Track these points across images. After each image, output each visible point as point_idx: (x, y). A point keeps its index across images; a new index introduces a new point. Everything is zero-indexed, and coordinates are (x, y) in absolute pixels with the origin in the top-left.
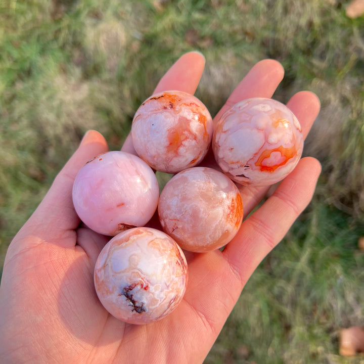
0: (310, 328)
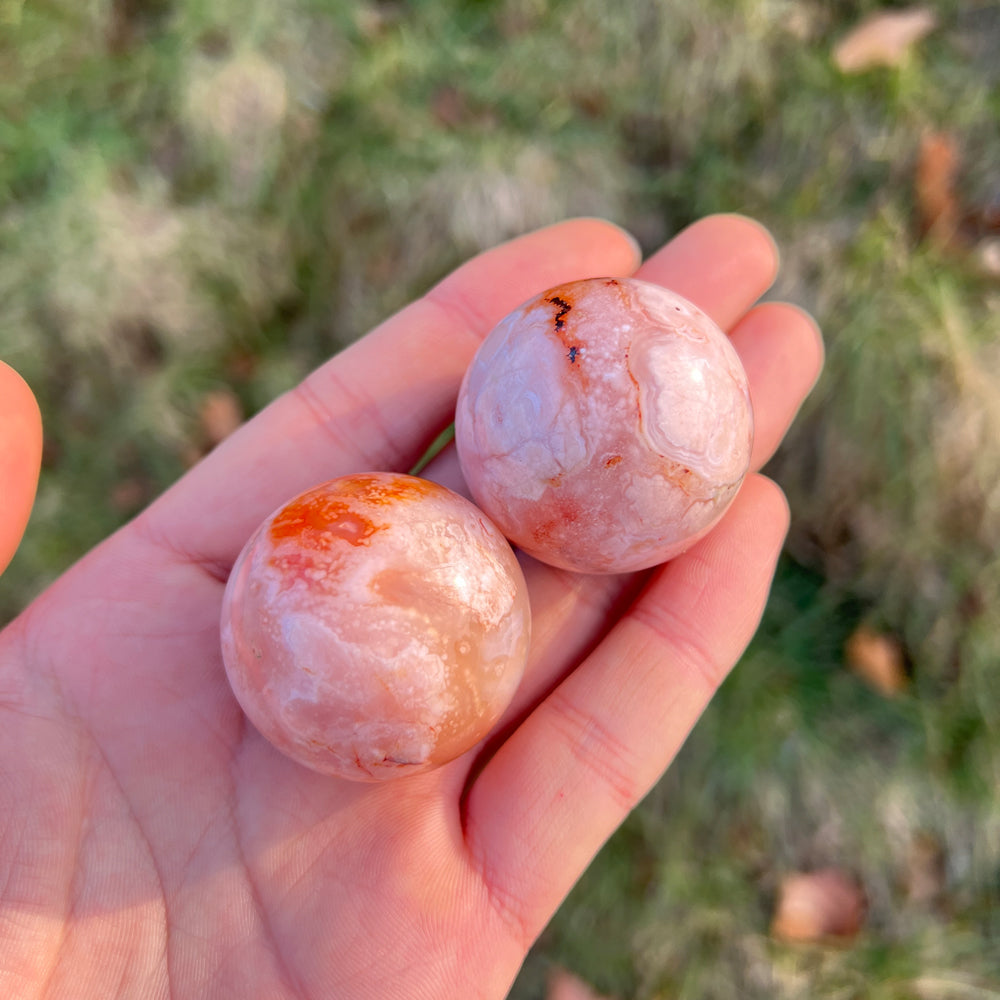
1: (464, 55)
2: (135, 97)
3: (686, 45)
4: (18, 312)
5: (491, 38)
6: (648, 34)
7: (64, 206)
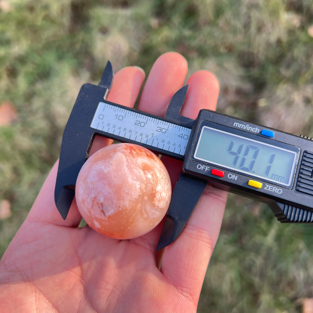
0: (276, 296)
1: (187, 33)
2: (78, 46)
3: (260, 29)
4: (40, 114)
5: (195, 28)
6: (247, 26)
7: (55, 81)
